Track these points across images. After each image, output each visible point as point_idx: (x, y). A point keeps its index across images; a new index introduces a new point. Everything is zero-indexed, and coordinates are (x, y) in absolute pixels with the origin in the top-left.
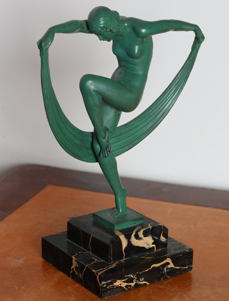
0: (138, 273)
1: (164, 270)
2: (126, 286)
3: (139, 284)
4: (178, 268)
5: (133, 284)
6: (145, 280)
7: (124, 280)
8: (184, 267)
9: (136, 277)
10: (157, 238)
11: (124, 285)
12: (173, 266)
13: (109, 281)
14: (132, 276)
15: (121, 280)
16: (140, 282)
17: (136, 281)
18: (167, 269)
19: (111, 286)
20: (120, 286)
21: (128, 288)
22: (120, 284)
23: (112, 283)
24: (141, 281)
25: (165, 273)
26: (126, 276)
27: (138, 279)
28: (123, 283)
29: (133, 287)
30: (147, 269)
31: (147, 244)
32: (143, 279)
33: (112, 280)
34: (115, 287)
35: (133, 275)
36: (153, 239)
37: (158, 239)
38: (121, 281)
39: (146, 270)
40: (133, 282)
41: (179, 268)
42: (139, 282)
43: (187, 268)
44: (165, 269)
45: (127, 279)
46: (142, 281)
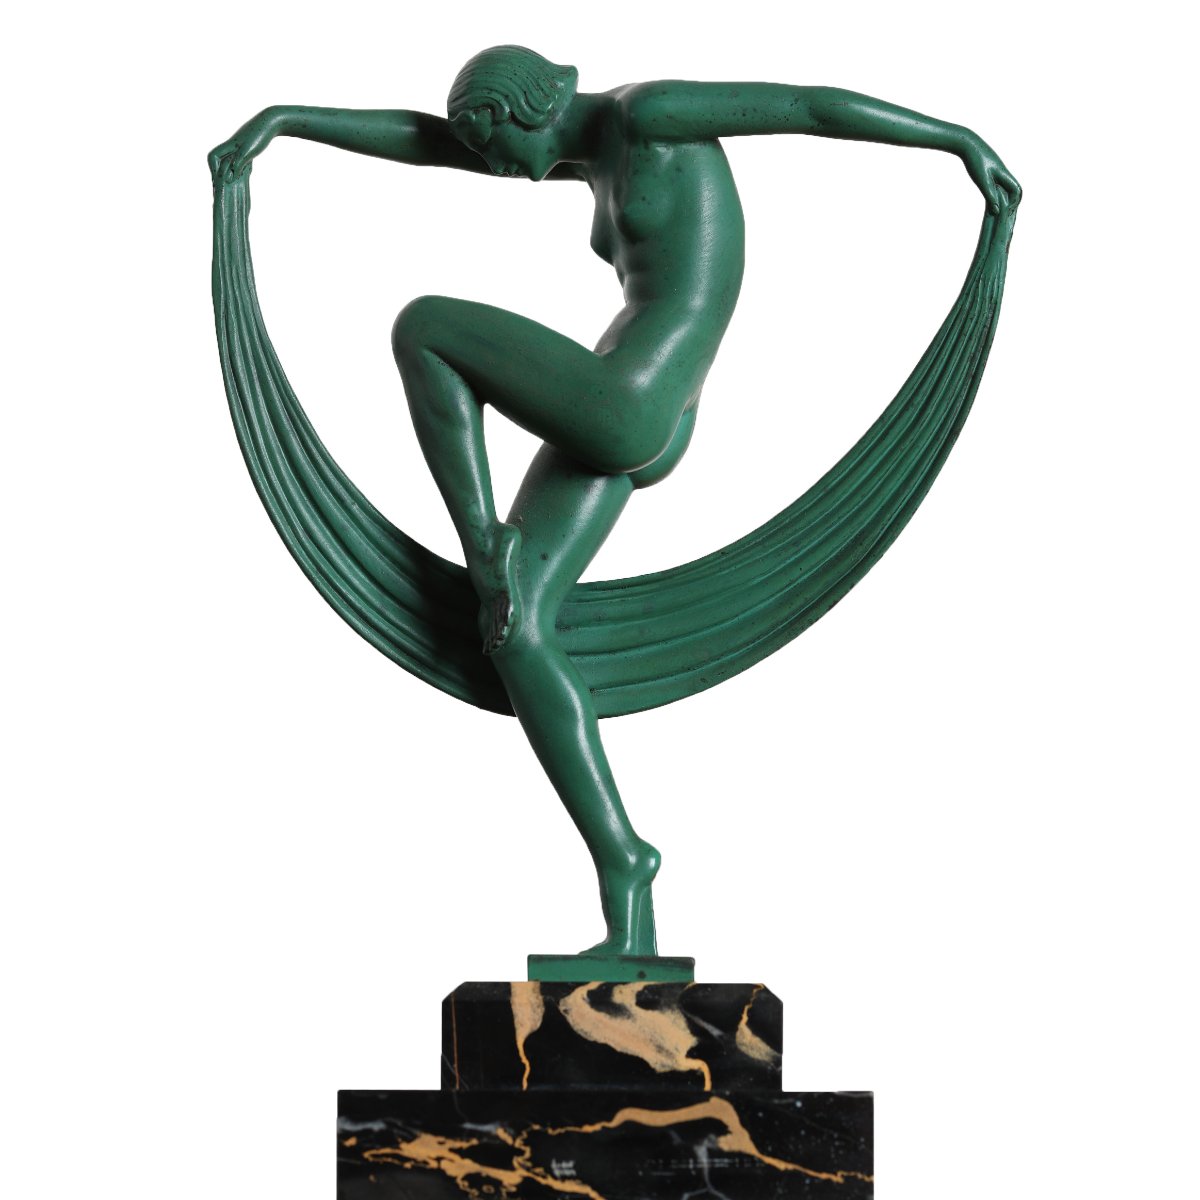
0: (536, 1127)
1: (695, 1158)
2: (473, 1179)
3: (549, 1188)
4: (781, 1165)
5: (511, 1179)
6: (581, 1177)
7: (458, 1144)
8: (820, 1171)
9: (526, 1143)
10: (716, 1032)
11: (459, 1168)
12: (750, 1148)
13: (377, 1126)
14: (501, 1133)
15: (442, 1139)
16: (555, 1178)
17: (528, 1169)
18: (715, 1153)
19: (387, 1155)
20: (433, 1164)
21: (480, 1189)
22: (439, 1159)
23: (388, 1139)
24: (557, 1173)
25: (700, 1171)
26: (468, 1126)
27: (540, 1160)
28: (456, 1158)
29: (509, 1194)
30: (592, 1123)
31: (660, 1049)
32: (568, 1167)
33: (387, 1123)
34: (408, 1165)
35: (512, 1132)
36: (695, 1030)
37: (721, 1037)
38: (441, 1143)
39: (588, 1129)
40: (512, 1168)
41: (791, 1167)
42: (544, 1177)
43: (838, 1178)
44: (702, 1151)
45: (474, 1142)
46: (564, 1178)
